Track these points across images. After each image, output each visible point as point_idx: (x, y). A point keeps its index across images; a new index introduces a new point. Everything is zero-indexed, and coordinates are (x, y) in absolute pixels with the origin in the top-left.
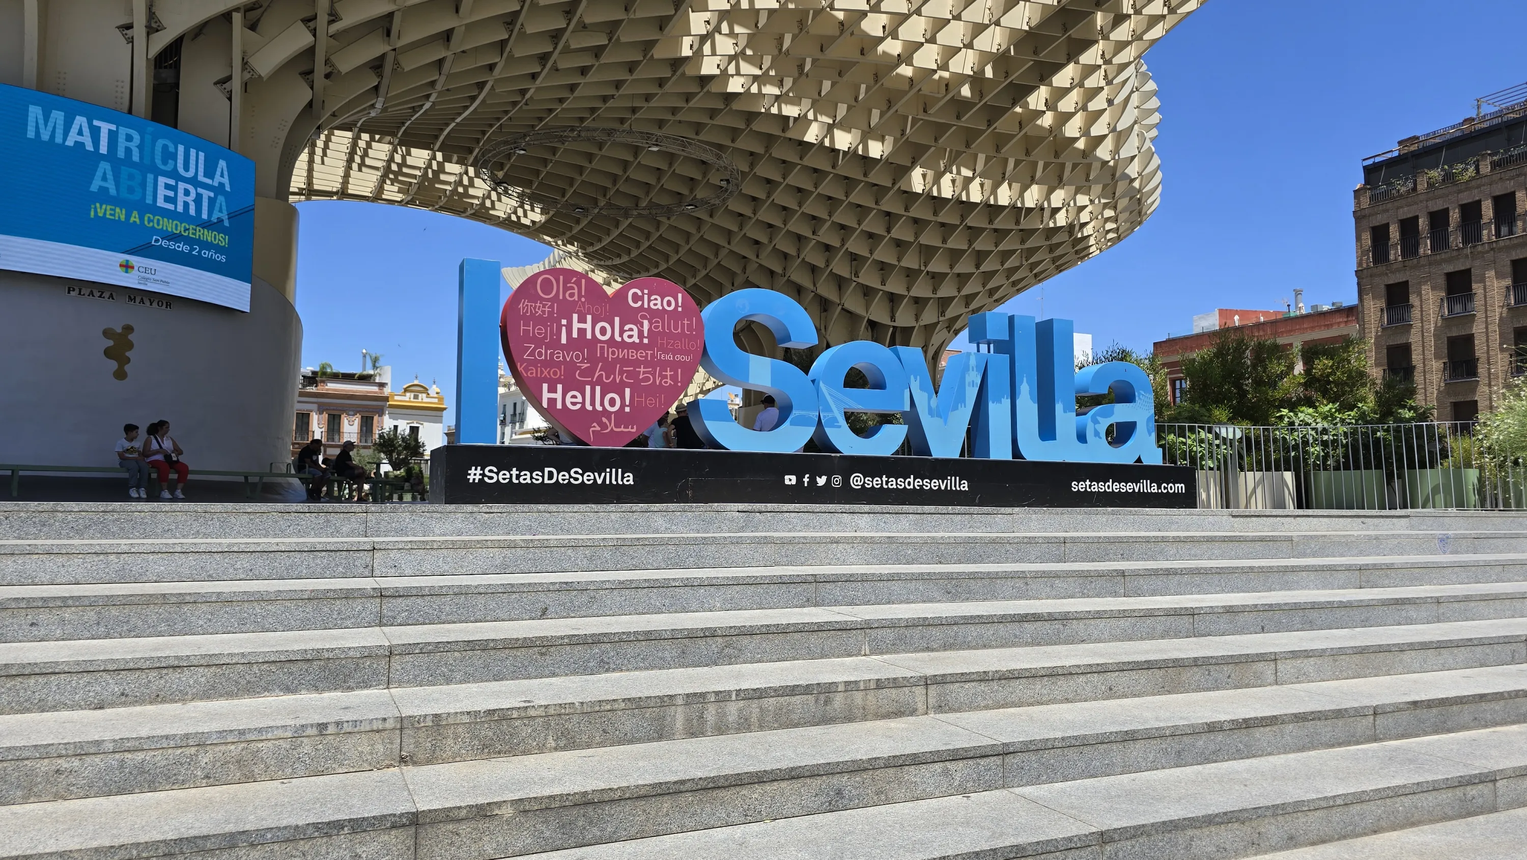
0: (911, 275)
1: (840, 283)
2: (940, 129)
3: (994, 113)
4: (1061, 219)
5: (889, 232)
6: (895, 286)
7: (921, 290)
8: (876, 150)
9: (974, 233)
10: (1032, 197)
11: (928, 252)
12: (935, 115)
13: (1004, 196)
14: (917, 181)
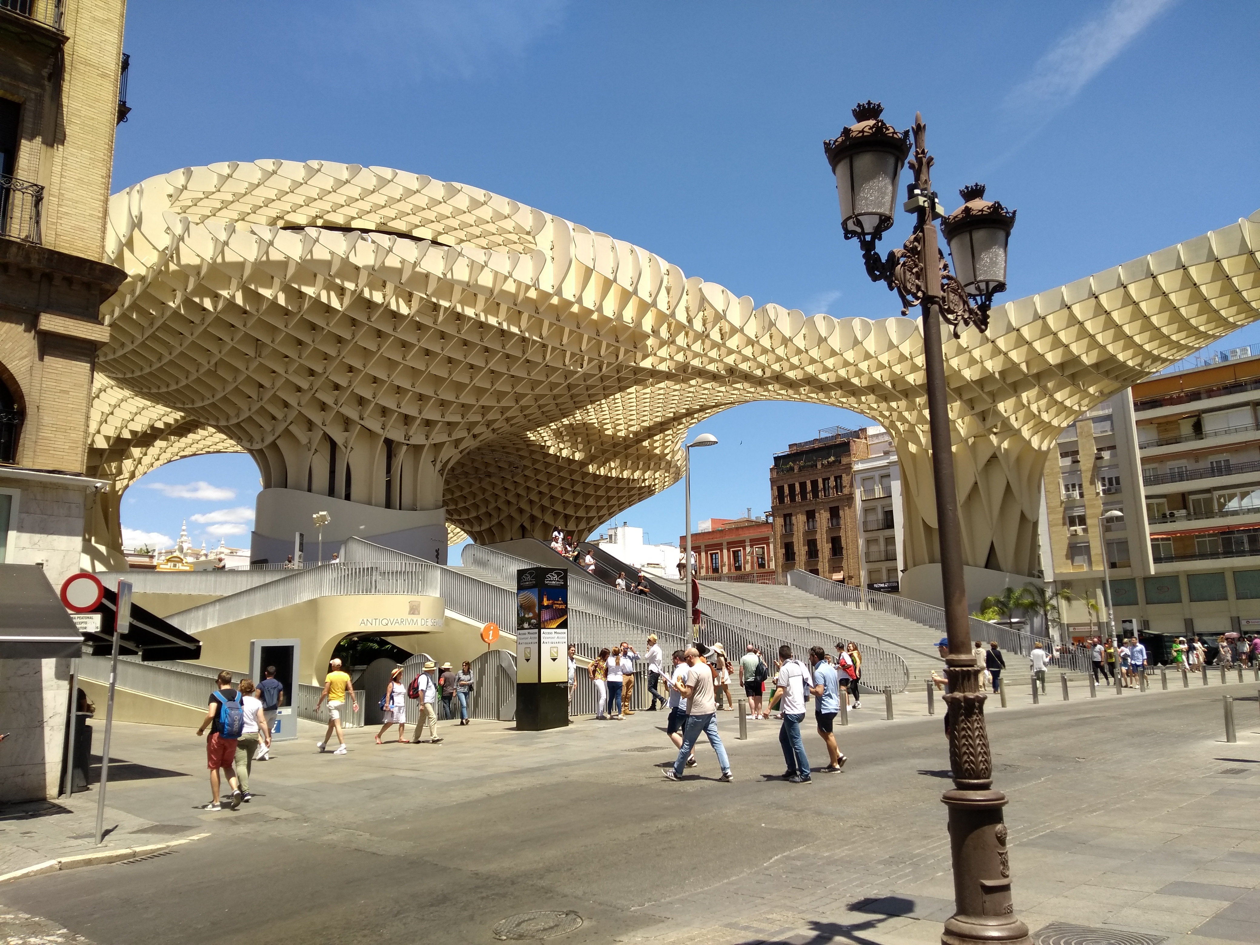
0: (577, 506)
1: (543, 509)
2: (604, 452)
3: (627, 447)
4: (647, 483)
5: (573, 487)
6: (570, 511)
7: (581, 513)
8: (578, 456)
9: (609, 489)
10: (637, 475)
11: (587, 496)
12: (605, 447)
13: (626, 474)
14: (591, 469)
